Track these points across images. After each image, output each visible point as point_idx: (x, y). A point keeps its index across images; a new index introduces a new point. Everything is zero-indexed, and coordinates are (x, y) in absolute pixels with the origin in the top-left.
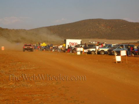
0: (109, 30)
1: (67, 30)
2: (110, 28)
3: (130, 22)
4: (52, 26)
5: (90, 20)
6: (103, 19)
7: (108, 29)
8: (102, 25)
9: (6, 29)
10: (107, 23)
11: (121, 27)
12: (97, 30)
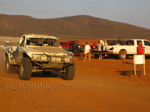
0: (13, 27)
2: (14, 25)
3: (36, 19)
7: (12, 25)
8: (5, 21)
10: (11, 19)
11: (26, 24)
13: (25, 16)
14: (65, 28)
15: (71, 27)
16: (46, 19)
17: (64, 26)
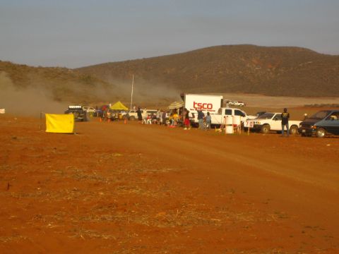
0: (271, 73)
1: (169, 72)
2: (274, 68)
4: (132, 61)
5: (224, 47)
6: (256, 46)
8: (254, 61)
9: (22, 66)
10: (266, 56)
11: (300, 67)
12: (240, 72)
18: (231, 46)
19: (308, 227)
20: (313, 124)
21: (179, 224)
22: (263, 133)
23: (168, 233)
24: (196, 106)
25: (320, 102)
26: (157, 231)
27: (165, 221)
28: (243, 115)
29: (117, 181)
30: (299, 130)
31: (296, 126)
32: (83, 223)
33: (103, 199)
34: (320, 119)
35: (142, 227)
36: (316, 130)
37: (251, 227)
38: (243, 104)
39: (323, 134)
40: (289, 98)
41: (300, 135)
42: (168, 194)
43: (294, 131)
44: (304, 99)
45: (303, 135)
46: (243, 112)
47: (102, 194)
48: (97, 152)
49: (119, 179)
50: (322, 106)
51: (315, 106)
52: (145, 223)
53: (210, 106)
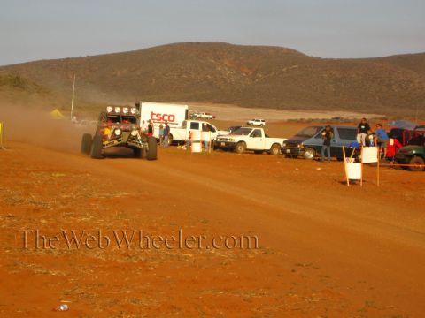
0: (247, 79)
1: (119, 74)
2: (251, 73)
4: (73, 58)
5: (189, 45)
6: (229, 45)
7: (244, 74)
8: (226, 62)
10: (241, 58)
11: (283, 72)
12: (209, 77)
13: (282, 49)
14: (394, 87)
15: (411, 85)
16: (340, 61)
17: (393, 82)
18: (198, 43)
19: (299, 265)
20: (300, 143)
21: (143, 259)
22: (237, 152)
23: (130, 270)
24: (155, 117)
25: (307, 116)
26: (116, 267)
27: (125, 255)
28: (213, 130)
29: (62, 207)
30: (283, 150)
31: (278, 144)
32: (24, 256)
33: (46, 227)
34: (309, 137)
35: (97, 261)
36: (304, 150)
37: (230, 264)
38: (211, 117)
39: (312, 156)
40: (268, 110)
41: (284, 156)
42: (126, 223)
43: (276, 151)
44: (287, 112)
45: (288, 156)
46: (213, 126)
47: (44, 221)
48: (33, 171)
49: (63, 204)
50: (309, 121)
51: (301, 122)
52: (100, 257)
53: (171, 118)
